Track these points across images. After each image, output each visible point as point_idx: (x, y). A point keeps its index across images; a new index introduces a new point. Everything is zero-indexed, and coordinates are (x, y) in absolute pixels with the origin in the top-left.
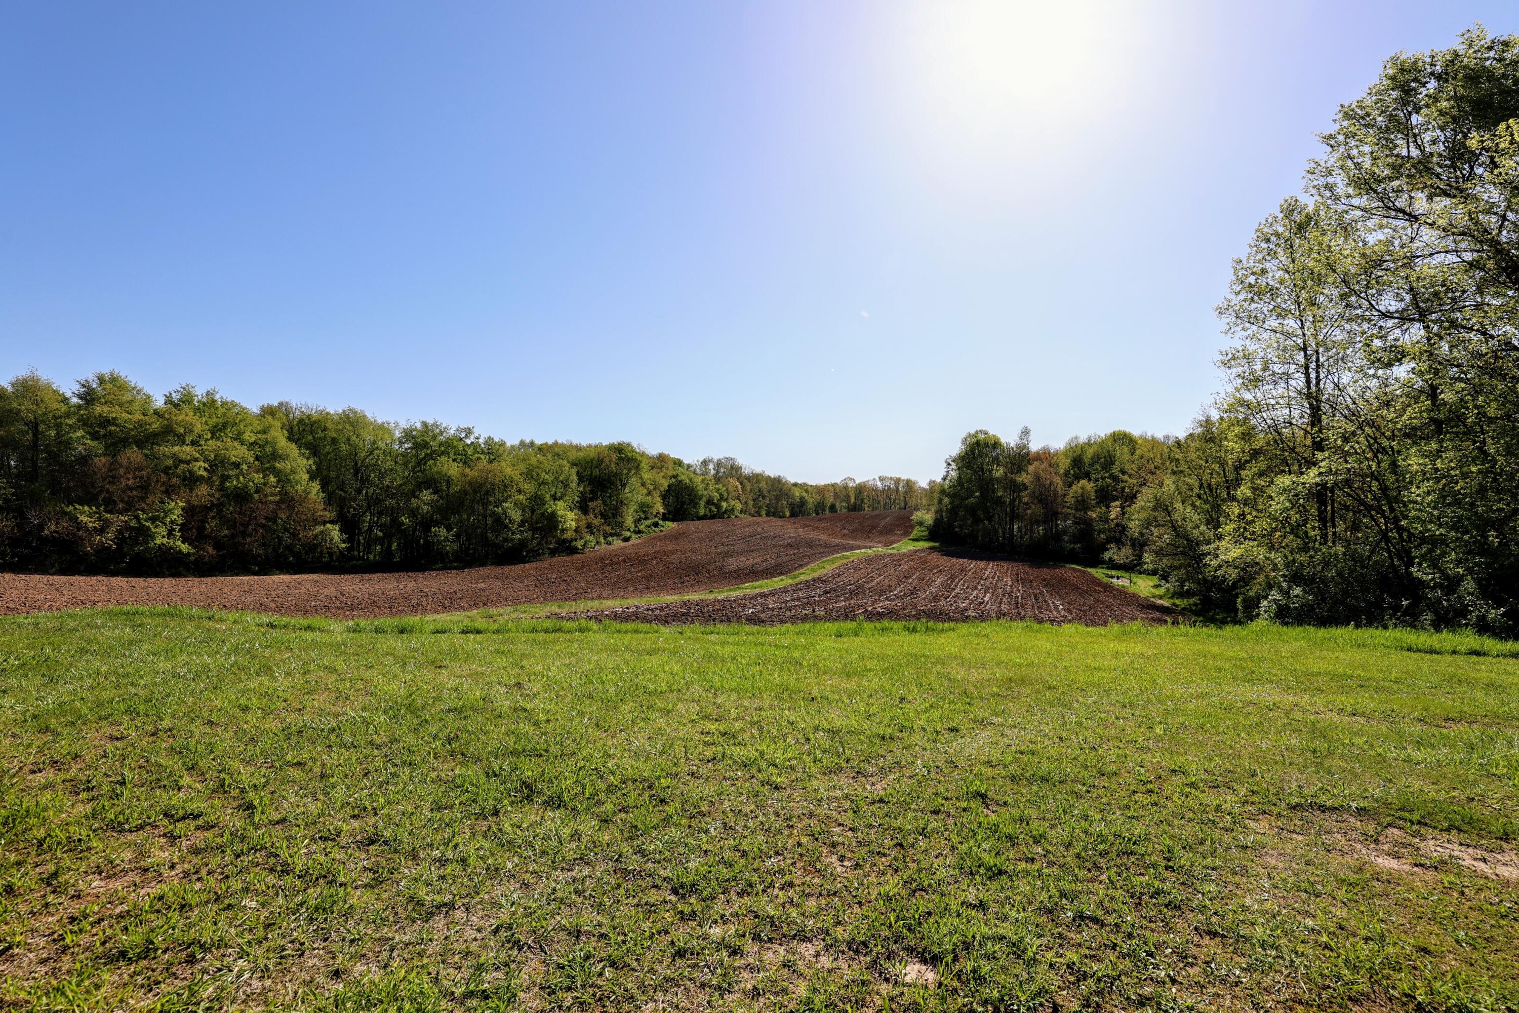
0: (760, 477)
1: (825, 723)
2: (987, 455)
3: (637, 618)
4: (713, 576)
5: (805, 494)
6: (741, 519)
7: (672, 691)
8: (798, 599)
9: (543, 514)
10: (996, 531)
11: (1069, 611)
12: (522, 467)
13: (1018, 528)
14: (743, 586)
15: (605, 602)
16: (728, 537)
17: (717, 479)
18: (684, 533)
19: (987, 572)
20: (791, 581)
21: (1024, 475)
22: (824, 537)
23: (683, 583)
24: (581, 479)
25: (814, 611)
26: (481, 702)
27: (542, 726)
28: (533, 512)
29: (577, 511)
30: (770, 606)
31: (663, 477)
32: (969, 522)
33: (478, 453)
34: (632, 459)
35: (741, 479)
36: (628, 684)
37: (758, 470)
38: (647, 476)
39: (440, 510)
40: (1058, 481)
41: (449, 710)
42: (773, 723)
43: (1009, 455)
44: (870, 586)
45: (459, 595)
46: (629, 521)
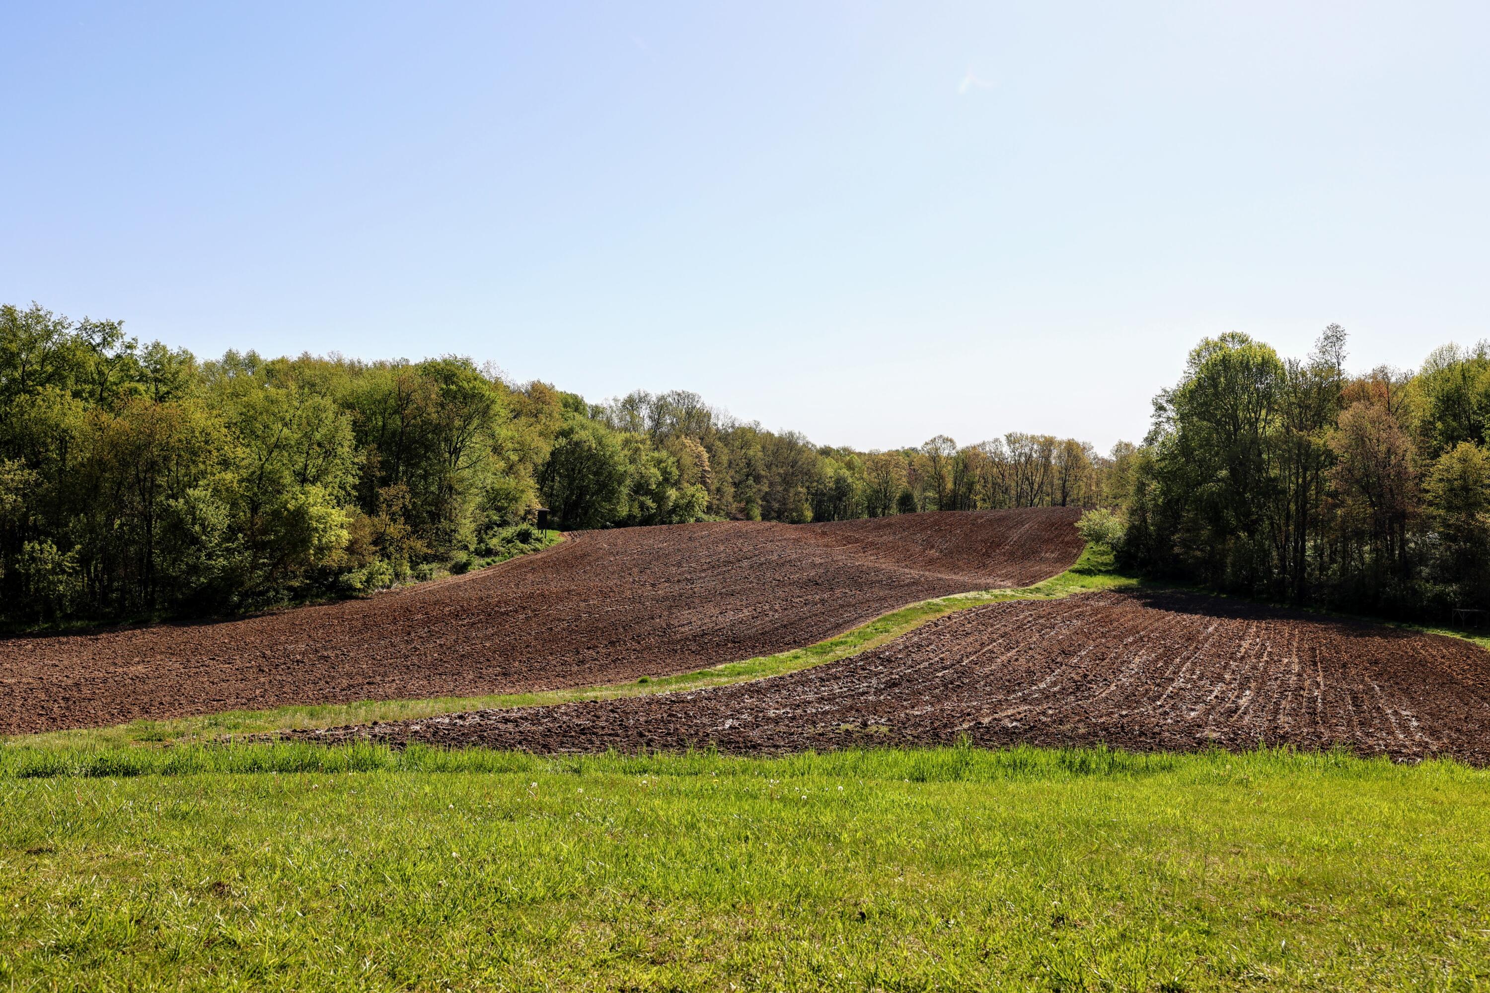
0: (749, 436)
1: (888, 968)
2: (1245, 389)
3: (482, 738)
4: (649, 648)
5: (846, 473)
6: (709, 526)
7: (557, 898)
8: (831, 700)
9: (276, 514)
10: (1267, 554)
11: (1434, 733)
12: (232, 411)
13: (1315, 547)
14: (712, 670)
15: (412, 703)
16: (679, 565)
17: (658, 439)
18: (584, 556)
19: (1245, 644)
20: (814, 660)
21: (1329, 431)
22: (887, 565)
23: (582, 662)
24: (361, 436)
25: (865, 725)
26: (132, 929)
27: (270, 978)
28: (255, 509)
29: (351, 508)
30: (771, 713)
31: (541, 434)
32: (1205, 533)
33: (131, 378)
34: (473, 396)
35: (707, 440)
36: (462, 884)
37: (744, 419)
38: (503, 432)
39: (43, 503)
40: (1407, 446)
41: (58, 949)
42: (776, 969)
43: (1295, 387)
44: (987, 670)
45: (86, 692)
46: (466, 529)
